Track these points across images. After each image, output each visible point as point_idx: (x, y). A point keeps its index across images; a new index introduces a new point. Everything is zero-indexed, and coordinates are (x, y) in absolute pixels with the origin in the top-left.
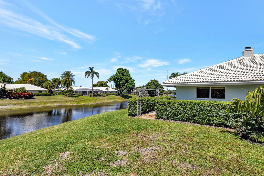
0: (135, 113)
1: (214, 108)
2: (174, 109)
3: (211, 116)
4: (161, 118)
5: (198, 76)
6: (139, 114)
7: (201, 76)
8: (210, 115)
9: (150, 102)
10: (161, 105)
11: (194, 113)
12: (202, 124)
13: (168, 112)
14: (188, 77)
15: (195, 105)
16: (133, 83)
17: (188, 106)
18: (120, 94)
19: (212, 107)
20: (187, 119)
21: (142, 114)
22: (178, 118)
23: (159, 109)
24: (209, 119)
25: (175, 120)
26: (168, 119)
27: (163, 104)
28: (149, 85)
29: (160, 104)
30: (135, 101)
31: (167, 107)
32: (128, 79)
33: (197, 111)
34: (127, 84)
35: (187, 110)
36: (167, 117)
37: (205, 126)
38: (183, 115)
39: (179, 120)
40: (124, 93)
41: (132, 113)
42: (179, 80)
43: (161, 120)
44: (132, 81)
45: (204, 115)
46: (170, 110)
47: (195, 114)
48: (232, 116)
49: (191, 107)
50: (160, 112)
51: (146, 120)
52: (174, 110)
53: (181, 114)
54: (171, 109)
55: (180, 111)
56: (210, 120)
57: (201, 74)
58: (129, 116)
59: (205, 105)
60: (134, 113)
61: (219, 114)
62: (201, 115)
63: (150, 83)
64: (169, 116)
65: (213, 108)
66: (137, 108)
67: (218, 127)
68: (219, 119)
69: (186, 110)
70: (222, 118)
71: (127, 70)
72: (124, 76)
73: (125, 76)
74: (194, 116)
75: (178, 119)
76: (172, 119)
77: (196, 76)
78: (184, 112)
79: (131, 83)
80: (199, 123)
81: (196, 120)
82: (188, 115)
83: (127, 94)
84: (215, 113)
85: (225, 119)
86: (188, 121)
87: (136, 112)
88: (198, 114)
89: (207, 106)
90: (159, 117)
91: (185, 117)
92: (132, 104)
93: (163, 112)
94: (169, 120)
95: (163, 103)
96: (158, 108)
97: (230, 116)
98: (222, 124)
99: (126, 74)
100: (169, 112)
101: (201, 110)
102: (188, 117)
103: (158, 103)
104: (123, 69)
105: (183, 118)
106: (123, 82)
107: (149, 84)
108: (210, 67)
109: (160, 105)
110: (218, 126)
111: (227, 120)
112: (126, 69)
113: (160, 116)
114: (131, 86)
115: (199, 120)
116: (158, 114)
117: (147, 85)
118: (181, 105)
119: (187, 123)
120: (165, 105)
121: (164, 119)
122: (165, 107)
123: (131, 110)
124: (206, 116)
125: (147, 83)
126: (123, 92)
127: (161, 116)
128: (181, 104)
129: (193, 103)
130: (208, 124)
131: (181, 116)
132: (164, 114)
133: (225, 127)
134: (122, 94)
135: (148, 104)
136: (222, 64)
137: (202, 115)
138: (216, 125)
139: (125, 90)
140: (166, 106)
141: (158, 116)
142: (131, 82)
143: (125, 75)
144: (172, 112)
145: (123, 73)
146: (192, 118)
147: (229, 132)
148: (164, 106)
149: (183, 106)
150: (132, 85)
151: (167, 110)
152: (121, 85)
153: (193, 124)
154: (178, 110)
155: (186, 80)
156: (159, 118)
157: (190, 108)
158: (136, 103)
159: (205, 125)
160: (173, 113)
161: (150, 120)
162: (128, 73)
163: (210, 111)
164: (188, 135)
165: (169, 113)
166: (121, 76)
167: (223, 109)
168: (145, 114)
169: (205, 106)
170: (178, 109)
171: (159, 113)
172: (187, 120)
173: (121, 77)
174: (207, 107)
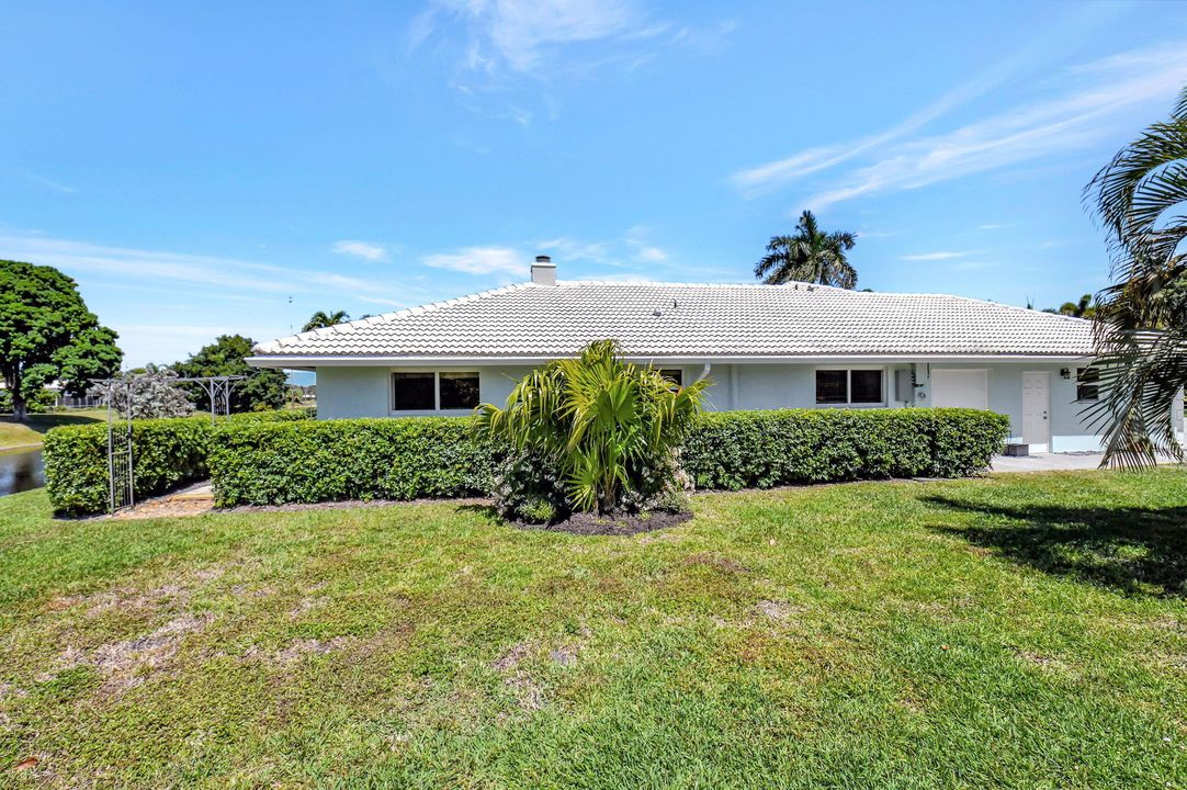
0: (95, 497)
1: (437, 439)
2: (296, 459)
3: (429, 469)
4: (241, 501)
5: (398, 332)
6: (124, 503)
7: (406, 332)
8: (425, 465)
9: (190, 437)
10: (240, 445)
11: (374, 462)
12: (402, 498)
13: (272, 473)
14: (360, 331)
15: (378, 434)
16: (104, 348)
17: (350, 441)
18: (11, 412)
19: (430, 438)
20: (348, 489)
21: (145, 499)
22: (314, 490)
23: (228, 465)
24: (421, 478)
25: (305, 502)
26: (274, 504)
27: (250, 443)
28: (208, 362)
29: (235, 441)
30: (93, 440)
31: (268, 451)
32: (73, 325)
33: (385, 457)
34: (63, 351)
35: (350, 455)
36: (268, 495)
37: (410, 504)
38: (334, 476)
39: (321, 500)
40: (43, 401)
41: (76, 500)
42: (327, 343)
43: (242, 509)
44: (100, 336)
45: (406, 468)
46: (279, 463)
47: (376, 467)
48: (486, 459)
49: (363, 444)
50: (232, 478)
51: (158, 523)
52: (298, 462)
53: (324, 476)
54: (284, 458)
55: (321, 463)
56: (425, 480)
57: (407, 327)
58: (59, 521)
59: (410, 432)
60: (91, 500)
61: (450, 458)
62: (398, 467)
63: (214, 351)
64: (279, 489)
65: (433, 440)
66: (109, 475)
67: (452, 501)
68: (452, 474)
69: (345, 456)
70: (460, 469)
71: (62, 277)
72: (39, 305)
73: (43, 309)
74: (374, 476)
75: (315, 494)
76: (292, 499)
77: (391, 332)
78: (339, 463)
79: (96, 348)
80: (393, 498)
81: (382, 489)
82: (353, 472)
83: (69, 407)
84: (440, 455)
85: (469, 471)
86: (356, 498)
87: (99, 493)
88: (387, 467)
89: (415, 435)
90: (229, 501)
91: (343, 485)
92: (74, 456)
93: (251, 473)
94: (278, 506)
95: (249, 437)
96: (225, 462)
97: (481, 460)
98: (462, 487)
99: (54, 296)
100: (277, 473)
101: (397, 449)
102: (354, 482)
103: (223, 439)
104: (31, 267)
105: (336, 487)
106: (33, 341)
107: (206, 355)
108: (439, 305)
109: (235, 447)
110: (449, 497)
111: (473, 472)
112: (51, 270)
113: (235, 493)
114: (93, 365)
115: (391, 486)
116: (227, 487)
117: (195, 361)
118: (327, 440)
119: (348, 503)
120: (255, 446)
121: (256, 505)
122: (260, 455)
123: (70, 483)
124: (415, 469)
125: (200, 350)
126: (31, 396)
127: (242, 493)
128: (326, 436)
129: (369, 429)
130: (421, 494)
131: (328, 480)
132: (254, 484)
133: (469, 496)
134: (28, 410)
135: (177, 447)
136: (474, 298)
137: (399, 469)
138: (444, 496)
139: (47, 386)
140: (264, 450)
141: (226, 495)
142: (94, 341)
143: (44, 304)
144: (289, 469)
145: (33, 291)
146: (368, 482)
147: (477, 508)
148: (250, 448)
149: (332, 441)
150: (101, 360)
151: (268, 467)
152: (17, 356)
153: (373, 503)
154: (312, 461)
155: (352, 343)
156: (229, 506)
157: (360, 449)
158: (103, 451)
159: (412, 500)
160: (293, 476)
161: (180, 518)
162: (67, 290)
163: (425, 449)
164: (340, 544)
165: (278, 477)
166: (13, 305)
167: (461, 441)
168: (162, 499)
169: (409, 437)
170: (313, 454)
171: (229, 484)
172: (350, 492)
173: (18, 313)
174: (415, 438)
